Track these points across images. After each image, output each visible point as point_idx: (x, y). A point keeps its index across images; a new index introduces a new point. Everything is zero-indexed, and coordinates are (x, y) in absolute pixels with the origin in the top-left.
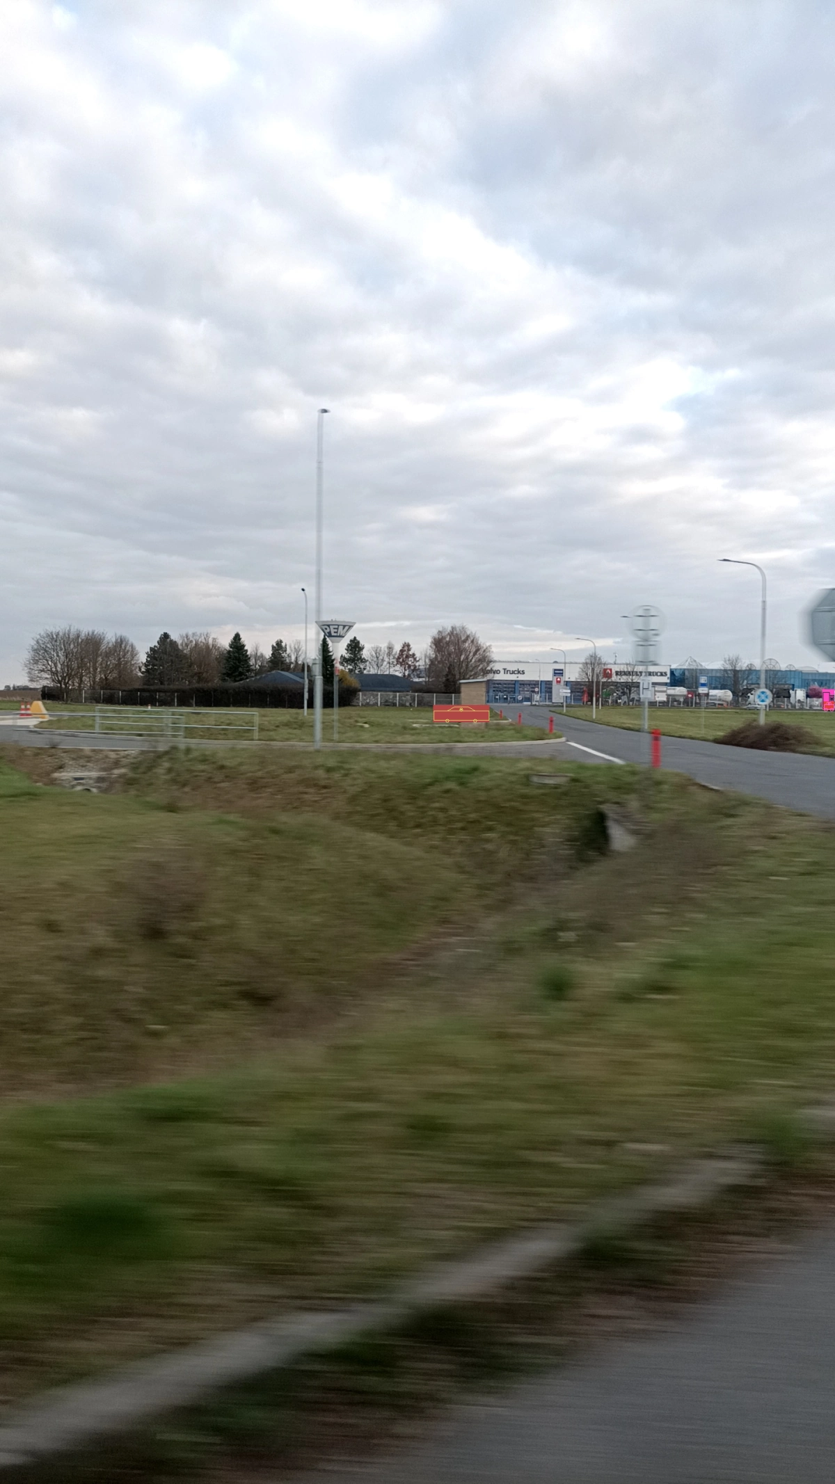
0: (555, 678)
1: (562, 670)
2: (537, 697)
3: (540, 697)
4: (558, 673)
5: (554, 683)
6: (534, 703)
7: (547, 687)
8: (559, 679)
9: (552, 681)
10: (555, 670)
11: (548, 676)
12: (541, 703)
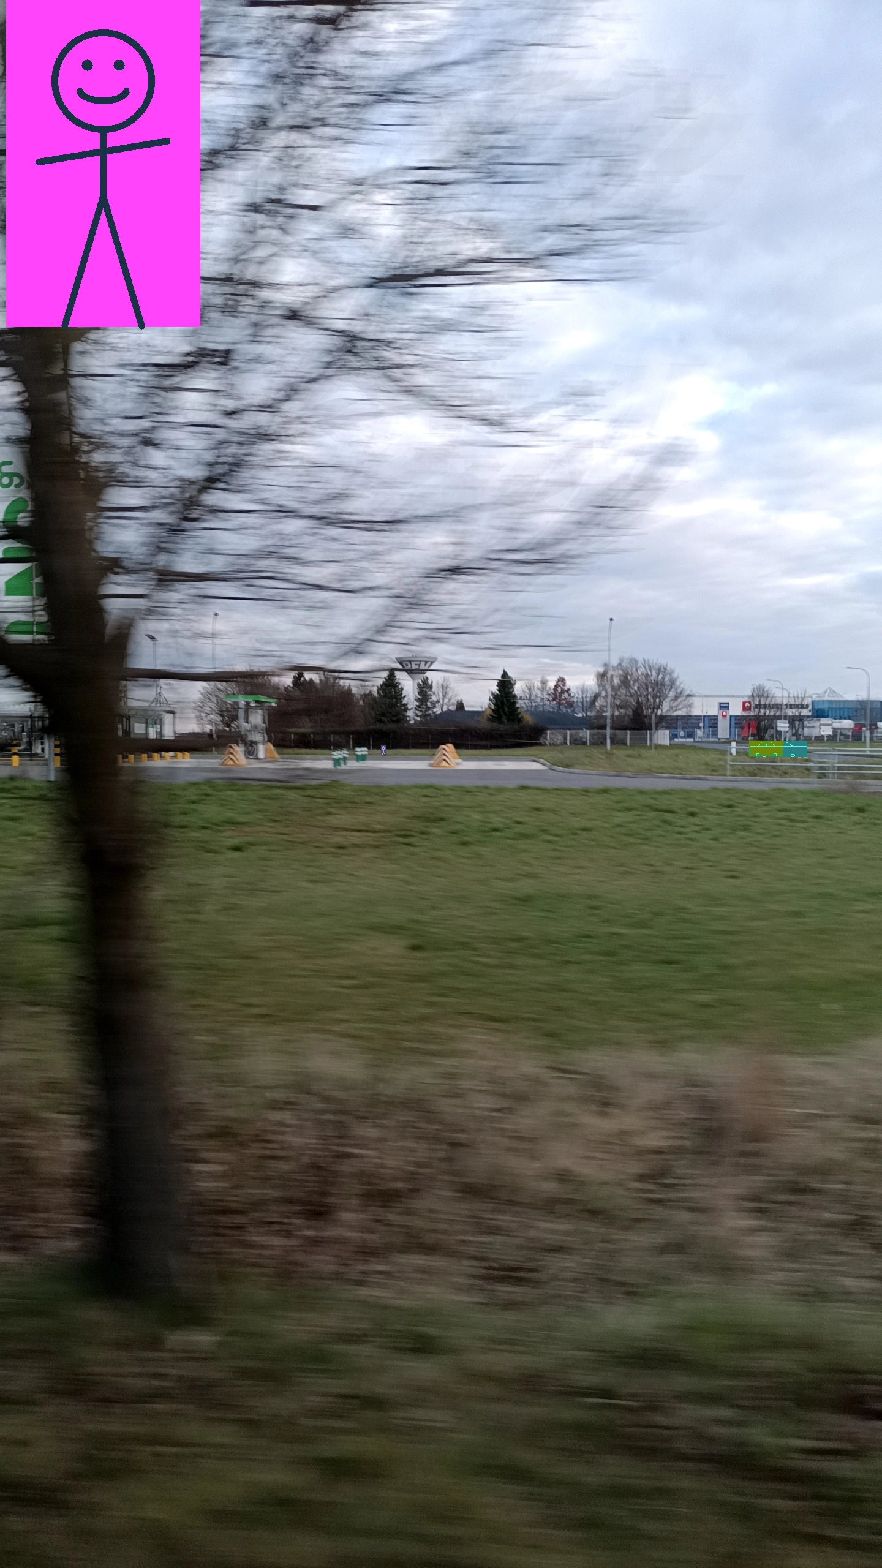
0: (721, 712)
1: (728, 703)
2: (699, 733)
3: (704, 733)
4: (724, 706)
5: (720, 718)
6: (697, 739)
7: (712, 722)
8: (724, 714)
9: (717, 716)
10: (721, 703)
11: (713, 711)
12: (704, 740)
